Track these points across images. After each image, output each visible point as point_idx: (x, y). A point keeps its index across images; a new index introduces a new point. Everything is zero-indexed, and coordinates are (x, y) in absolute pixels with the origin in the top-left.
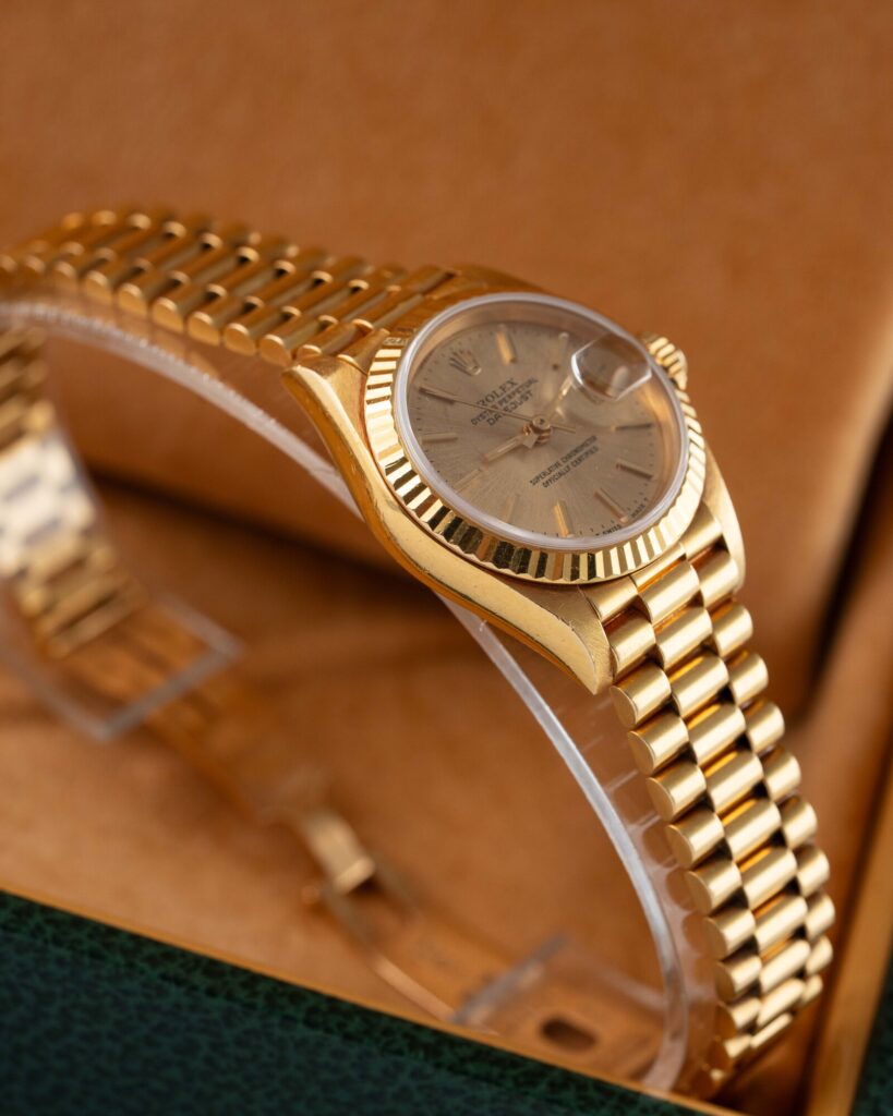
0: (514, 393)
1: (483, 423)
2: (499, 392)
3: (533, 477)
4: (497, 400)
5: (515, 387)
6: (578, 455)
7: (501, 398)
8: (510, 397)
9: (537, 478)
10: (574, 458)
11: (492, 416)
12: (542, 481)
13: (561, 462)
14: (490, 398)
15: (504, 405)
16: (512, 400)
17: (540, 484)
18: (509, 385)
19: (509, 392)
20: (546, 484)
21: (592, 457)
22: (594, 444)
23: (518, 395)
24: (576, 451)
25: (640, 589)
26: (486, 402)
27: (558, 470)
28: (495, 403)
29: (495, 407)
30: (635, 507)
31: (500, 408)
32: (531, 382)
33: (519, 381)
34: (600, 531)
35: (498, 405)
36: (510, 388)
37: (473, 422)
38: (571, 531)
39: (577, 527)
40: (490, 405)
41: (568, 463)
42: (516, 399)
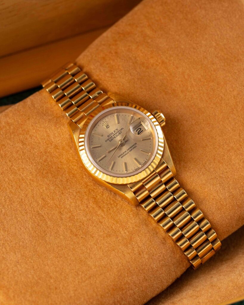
0: (117, 133)
1: (108, 141)
2: (113, 132)
4: (113, 135)
5: (118, 131)
6: (131, 149)
9: (120, 156)
10: (130, 149)
11: (111, 139)
13: (126, 151)
14: (111, 134)
15: (114, 136)
16: (116, 134)
17: (120, 157)
19: (116, 132)
20: (122, 157)
21: (135, 149)
22: (135, 145)
23: (118, 133)
24: (131, 147)
25: (143, 183)
26: (110, 136)
27: (126, 153)
28: (112, 135)
29: (112, 137)
30: (144, 162)
31: (113, 137)
32: (122, 129)
33: (119, 129)
34: (134, 169)
35: (113, 136)
36: (116, 131)
37: (106, 141)
38: (126, 170)
39: (128, 169)
40: (111, 136)
41: (128, 151)
42: (117, 134)
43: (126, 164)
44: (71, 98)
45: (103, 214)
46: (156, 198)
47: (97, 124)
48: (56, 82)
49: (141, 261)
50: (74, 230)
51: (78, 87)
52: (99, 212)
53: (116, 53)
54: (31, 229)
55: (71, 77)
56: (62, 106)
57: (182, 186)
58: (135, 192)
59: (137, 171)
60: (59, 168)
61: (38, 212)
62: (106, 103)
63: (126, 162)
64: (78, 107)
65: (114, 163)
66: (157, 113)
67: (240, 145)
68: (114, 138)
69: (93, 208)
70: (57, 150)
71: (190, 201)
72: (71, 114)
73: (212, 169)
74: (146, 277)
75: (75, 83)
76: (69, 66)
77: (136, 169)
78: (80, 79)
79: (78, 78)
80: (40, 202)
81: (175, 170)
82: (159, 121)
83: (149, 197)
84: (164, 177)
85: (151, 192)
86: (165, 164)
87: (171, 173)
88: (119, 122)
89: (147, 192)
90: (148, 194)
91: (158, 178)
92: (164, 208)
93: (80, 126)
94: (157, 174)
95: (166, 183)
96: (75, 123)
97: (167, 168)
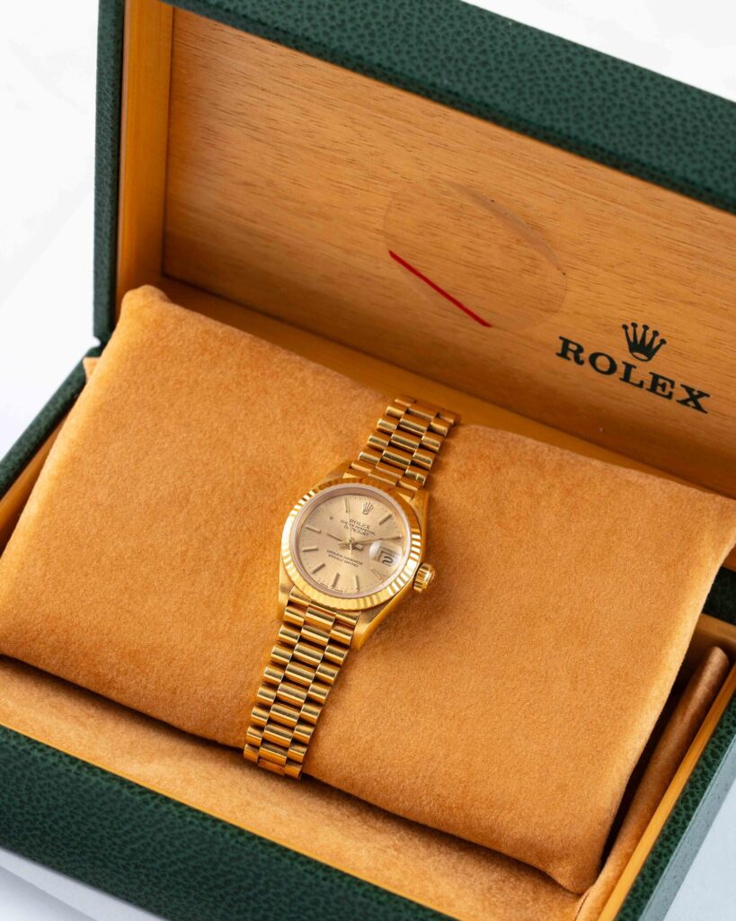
1: (344, 524)
2: (361, 524)
5: (367, 529)
6: (350, 561)
7: (358, 526)
8: (361, 529)
9: (331, 552)
11: (348, 526)
13: (343, 557)
14: (356, 523)
15: (357, 528)
17: (329, 553)
18: (367, 527)
19: (363, 528)
20: (329, 556)
21: (352, 566)
22: (358, 564)
23: (364, 531)
24: (352, 560)
25: (310, 606)
27: (339, 557)
28: (355, 525)
29: (353, 526)
30: (339, 589)
31: (354, 528)
32: (373, 533)
33: (370, 529)
34: (321, 581)
36: (365, 528)
37: (342, 521)
38: (315, 572)
39: (319, 573)
40: (353, 524)
41: (344, 560)
42: (362, 531)
43: (323, 566)
44: (391, 445)
45: (234, 582)
46: (302, 640)
48: (408, 412)
49: (195, 669)
50: (190, 554)
51: (413, 446)
52: (236, 575)
53: (498, 469)
54: (158, 496)
55: (425, 428)
56: (371, 440)
57: (343, 668)
58: (291, 603)
59: (320, 588)
60: (274, 485)
61: (191, 491)
62: (403, 493)
63: (326, 564)
64: (382, 461)
65: (316, 550)
66: (427, 569)
67: (454, 716)
68: (353, 530)
69: (237, 563)
70: (300, 469)
71: (326, 690)
72: (365, 458)
73: (394, 696)
74: (178, 691)
75: (418, 439)
76: (446, 419)
77: (323, 584)
78: (428, 442)
79: (428, 438)
80: (206, 488)
81: (359, 643)
82: (417, 580)
83: (298, 628)
84: (337, 631)
85: (307, 627)
86: (354, 622)
87: (349, 638)
88: (381, 523)
89: (302, 620)
90: (301, 624)
91: (331, 624)
92: (294, 659)
93: (346, 476)
94: (333, 618)
95: (333, 642)
96: (350, 467)
97: (352, 627)
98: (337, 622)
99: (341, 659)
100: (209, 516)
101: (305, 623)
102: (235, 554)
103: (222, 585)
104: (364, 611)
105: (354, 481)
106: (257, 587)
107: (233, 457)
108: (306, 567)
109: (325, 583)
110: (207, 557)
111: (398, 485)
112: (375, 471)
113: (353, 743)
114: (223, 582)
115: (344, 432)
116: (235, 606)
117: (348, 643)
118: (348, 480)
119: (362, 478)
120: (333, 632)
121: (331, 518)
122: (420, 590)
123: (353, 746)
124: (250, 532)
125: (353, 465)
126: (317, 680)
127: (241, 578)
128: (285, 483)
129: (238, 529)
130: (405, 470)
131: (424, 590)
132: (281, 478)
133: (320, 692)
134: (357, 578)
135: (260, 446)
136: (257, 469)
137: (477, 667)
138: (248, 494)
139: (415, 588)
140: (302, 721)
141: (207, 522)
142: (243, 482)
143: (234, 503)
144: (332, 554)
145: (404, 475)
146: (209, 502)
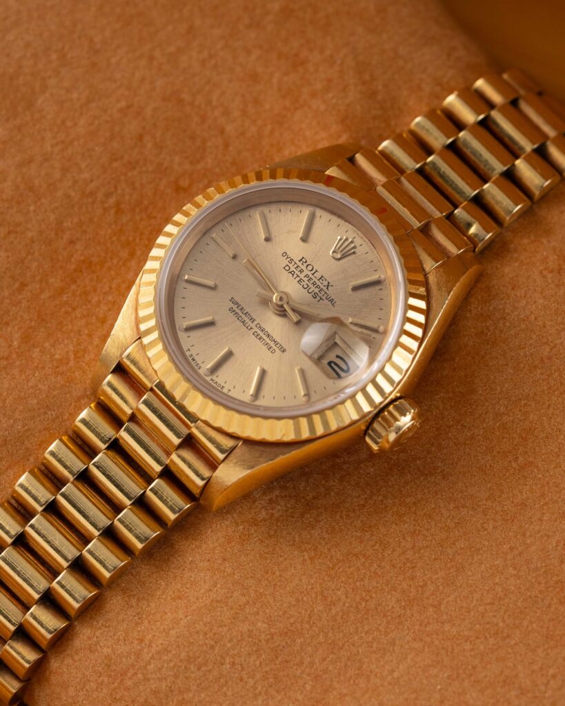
0: (318, 287)
1: (285, 262)
2: (318, 275)
3: (237, 299)
4: (310, 273)
5: (325, 289)
6: (264, 337)
7: (311, 276)
8: (314, 284)
9: (237, 303)
10: (261, 334)
11: (292, 269)
12: (235, 307)
13: (255, 323)
14: (310, 268)
15: (306, 279)
16: (311, 286)
17: (232, 305)
18: (326, 283)
19: (318, 283)
20: (231, 310)
22: (277, 350)
23: (317, 290)
24: (268, 336)
25: (151, 390)
26: (305, 265)
27: (247, 320)
28: (306, 272)
29: (301, 271)
30: (219, 381)
31: (302, 276)
32: (332, 300)
33: (331, 291)
34: (194, 352)
35: (304, 274)
36: (322, 286)
37: (285, 254)
38: (190, 329)
39: (193, 334)
40: (304, 267)
41: (256, 329)
42: (313, 288)
43: (211, 324)
44: (453, 147)
47: (343, 222)
48: (512, 104)
56: (418, 124)
58: (119, 370)
59: (185, 366)
60: (205, 140)
62: (426, 249)
64: (420, 171)
68: (298, 279)
71: (116, 560)
72: (391, 155)
75: (509, 159)
77: (193, 360)
79: (527, 166)
81: (218, 500)
82: (376, 425)
83: (117, 422)
84: (184, 460)
85: (133, 427)
86: (221, 456)
87: (200, 483)
88: (355, 289)
89: (129, 412)
90: (124, 418)
91: (176, 441)
92: (85, 478)
93: (332, 172)
94: (185, 431)
95: (169, 475)
96: (352, 160)
97: (213, 465)
98: (189, 442)
99: (172, 517)
100: (57, 149)
101: (133, 418)
102: (72, 242)
103: (20, 290)
104: (248, 442)
105: (342, 187)
106: (83, 322)
107: (151, 58)
108: (178, 314)
109: (199, 359)
110: (18, 224)
111: (425, 230)
112: (394, 186)
113: (129, 683)
114: (23, 285)
115: (380, 97)
116: (26, 339)
117: (196, 491)
118: (329, 181)
119: (363, 190)
120: (174, 457)
121: (267, 239)
122: (375, 447)
123: (127, 689)
124: (119, 211)
125: (359, 158)
126: (110, 534)
127: (61, 291)
128: (227, 146)
129: (100, 196)
130: (456, 207)
131: (381, 450)
132: (222, 131)
133: (104, 559)
134: (263, 373)
135: (211, 57)
136: (186, 96)
137: (428, 640)
138: (147, 139)
139: (368, 440)
140: (49, 600)
141: (46, 160)
142: (148, 111)
143: (115, 145)
144: (239, 311)
145: (450, 217)
146: (69, 124)
